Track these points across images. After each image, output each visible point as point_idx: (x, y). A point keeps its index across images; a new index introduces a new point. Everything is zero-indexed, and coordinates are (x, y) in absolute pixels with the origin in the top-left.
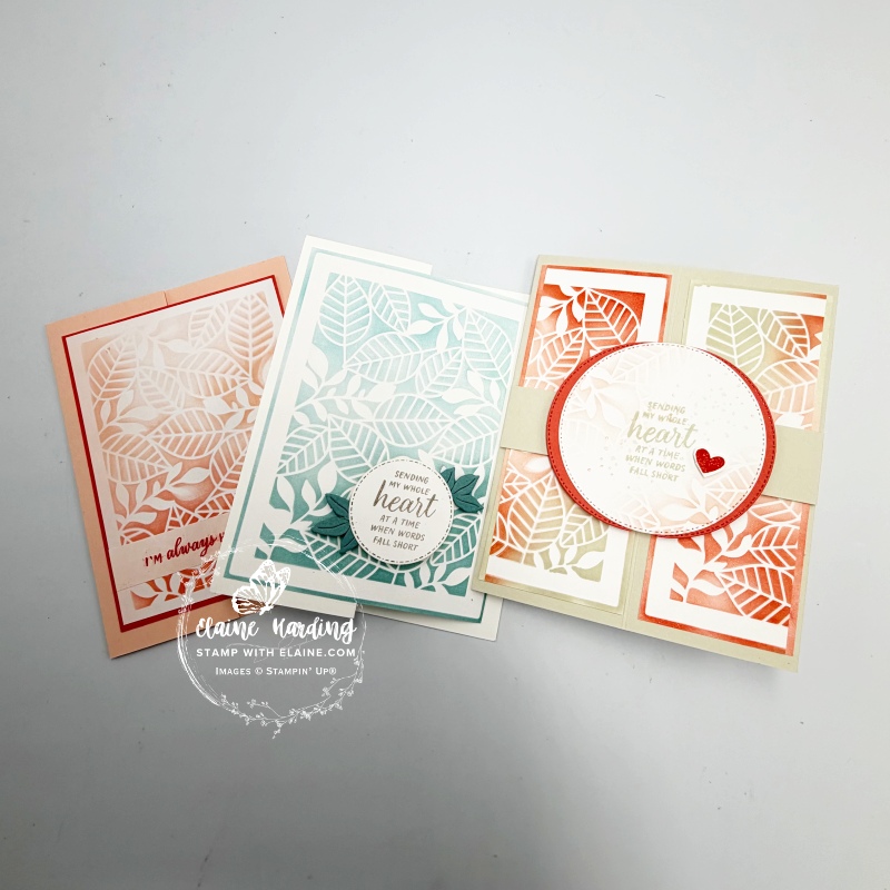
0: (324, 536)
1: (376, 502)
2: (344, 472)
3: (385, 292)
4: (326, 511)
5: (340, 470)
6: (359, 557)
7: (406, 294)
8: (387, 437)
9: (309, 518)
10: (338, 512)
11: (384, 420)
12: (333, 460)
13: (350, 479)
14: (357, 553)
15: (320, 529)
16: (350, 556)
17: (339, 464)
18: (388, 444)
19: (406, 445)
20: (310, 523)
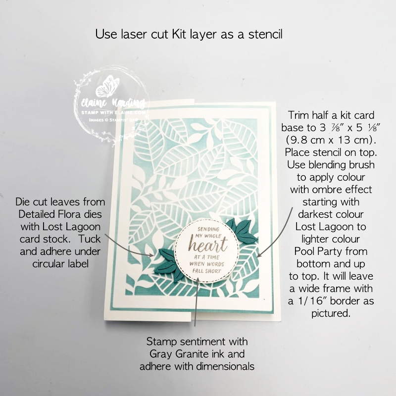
0: (163, 274)
1: (190, 248)
2: (167, 234)
3: (169, 123)
4: (161, 260)
5: (164, 234)
6: (187, 283)
7: (182, 120)
8: (188, 208)
9: (152, 266)
10: (168, 259)
11: (185, 199)
12: (159, 229)
13: (172, 238)
14: (185, 281)
15: (159, 271)
16: (181, 284)
17: (163, 230)
18: (190, 212)
19: (201, 211)
20: (153, 269)
